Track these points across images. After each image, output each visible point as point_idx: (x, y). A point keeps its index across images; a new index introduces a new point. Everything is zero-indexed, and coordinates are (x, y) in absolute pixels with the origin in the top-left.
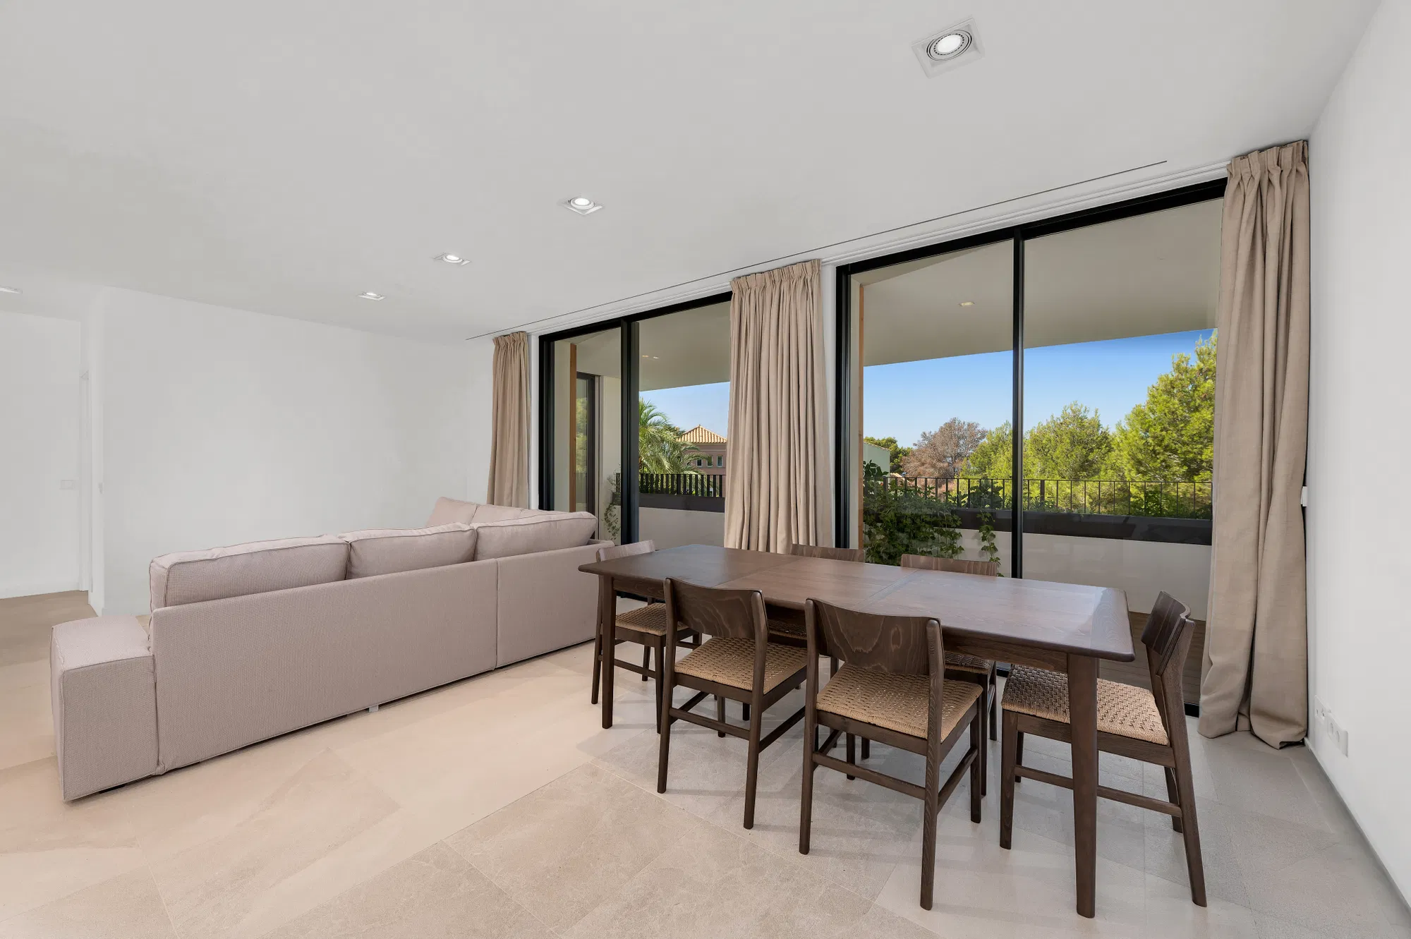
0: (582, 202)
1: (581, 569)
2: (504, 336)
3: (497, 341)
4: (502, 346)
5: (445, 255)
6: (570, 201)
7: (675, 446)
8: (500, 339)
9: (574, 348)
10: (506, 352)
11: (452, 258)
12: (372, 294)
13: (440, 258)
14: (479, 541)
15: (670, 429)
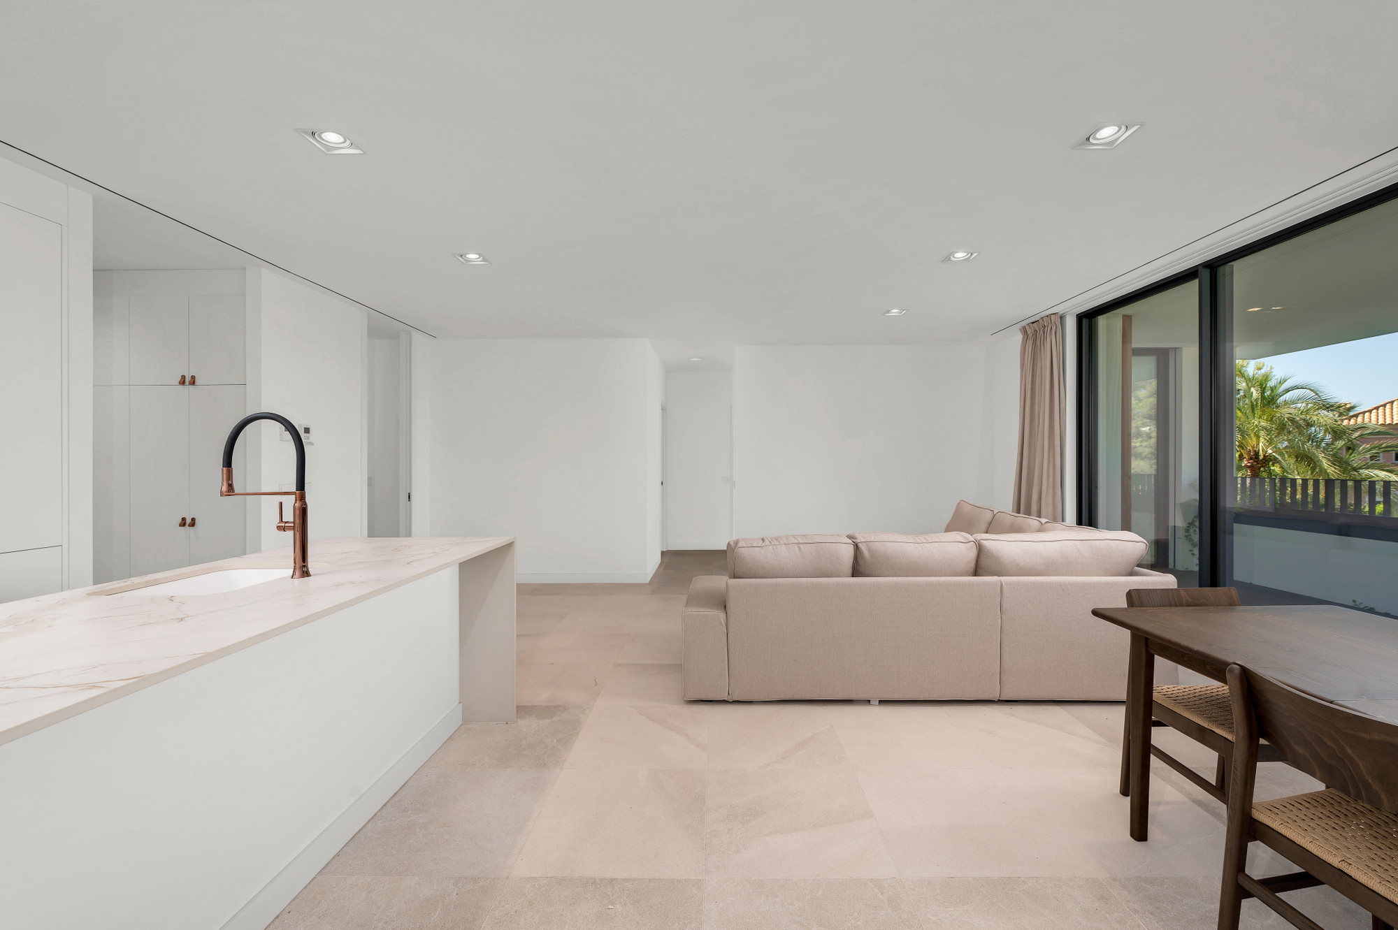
0: (1107, 133)
1: (1096, 613)
2: (1033, 323)
3: (1024, 331)
4: (1030, 335)
5: (953, 253)
6: (1088, 139)
7: (1337, 433)
8: (1027, 328)
9: (1127, 320)
10: (1035, 341)
11: (960, 255)
12: (895, 311)
13: (947, 259)
14: (981, 555)
15: (1329, 407)
